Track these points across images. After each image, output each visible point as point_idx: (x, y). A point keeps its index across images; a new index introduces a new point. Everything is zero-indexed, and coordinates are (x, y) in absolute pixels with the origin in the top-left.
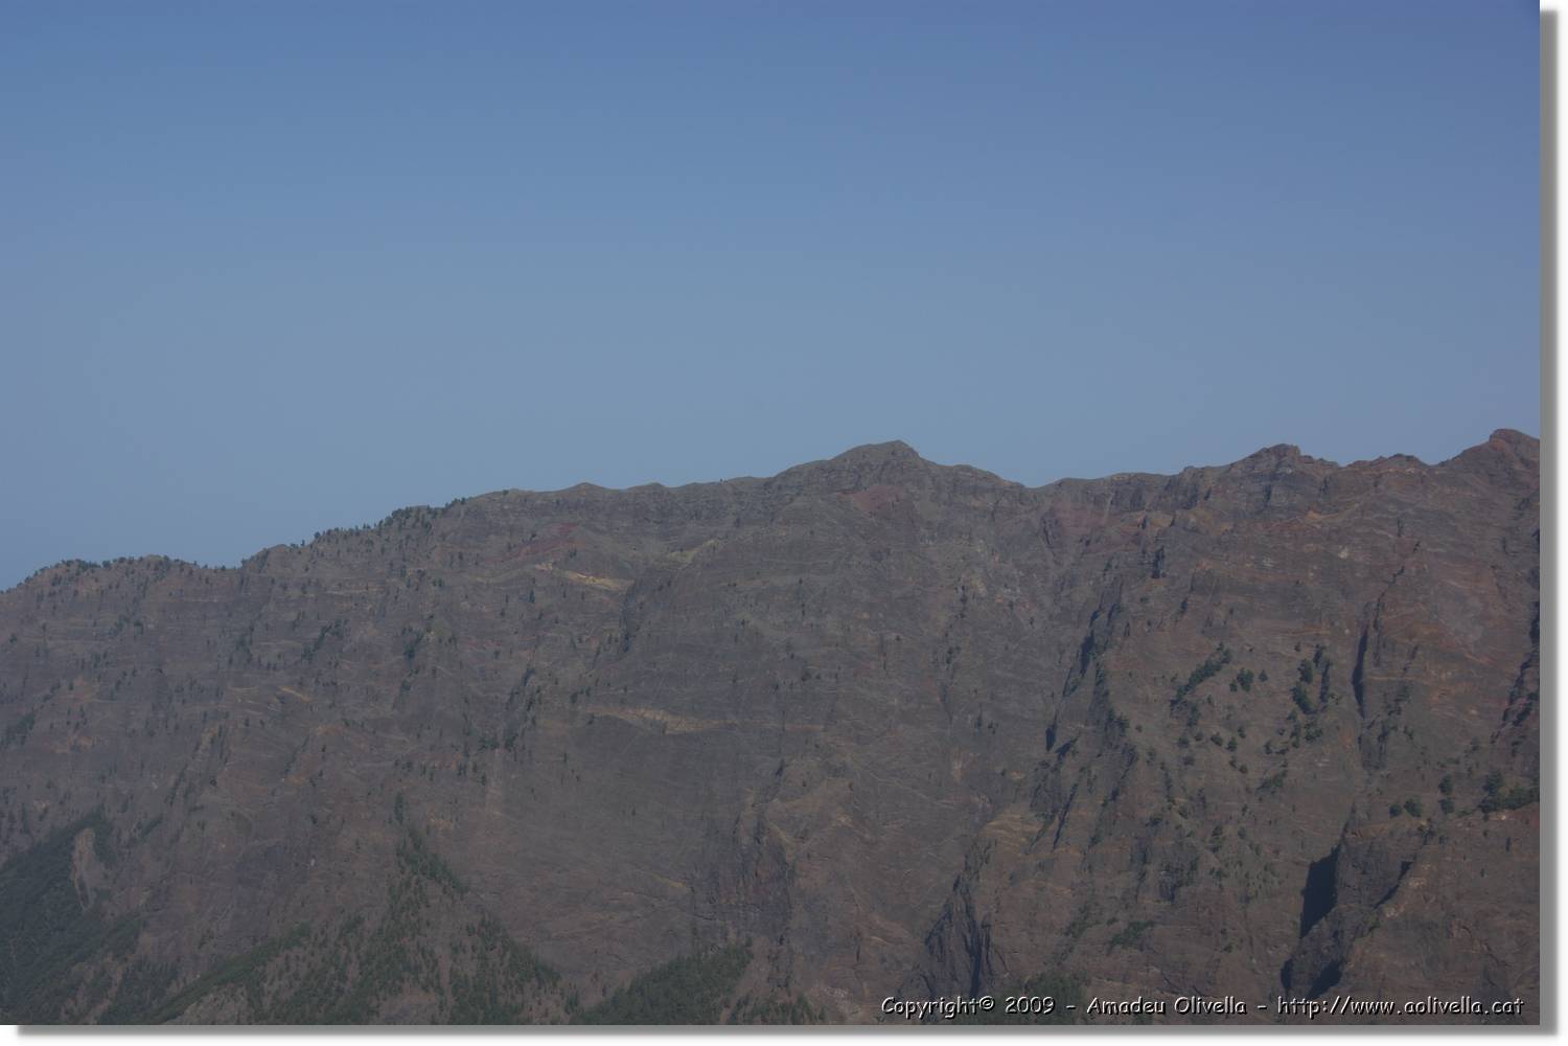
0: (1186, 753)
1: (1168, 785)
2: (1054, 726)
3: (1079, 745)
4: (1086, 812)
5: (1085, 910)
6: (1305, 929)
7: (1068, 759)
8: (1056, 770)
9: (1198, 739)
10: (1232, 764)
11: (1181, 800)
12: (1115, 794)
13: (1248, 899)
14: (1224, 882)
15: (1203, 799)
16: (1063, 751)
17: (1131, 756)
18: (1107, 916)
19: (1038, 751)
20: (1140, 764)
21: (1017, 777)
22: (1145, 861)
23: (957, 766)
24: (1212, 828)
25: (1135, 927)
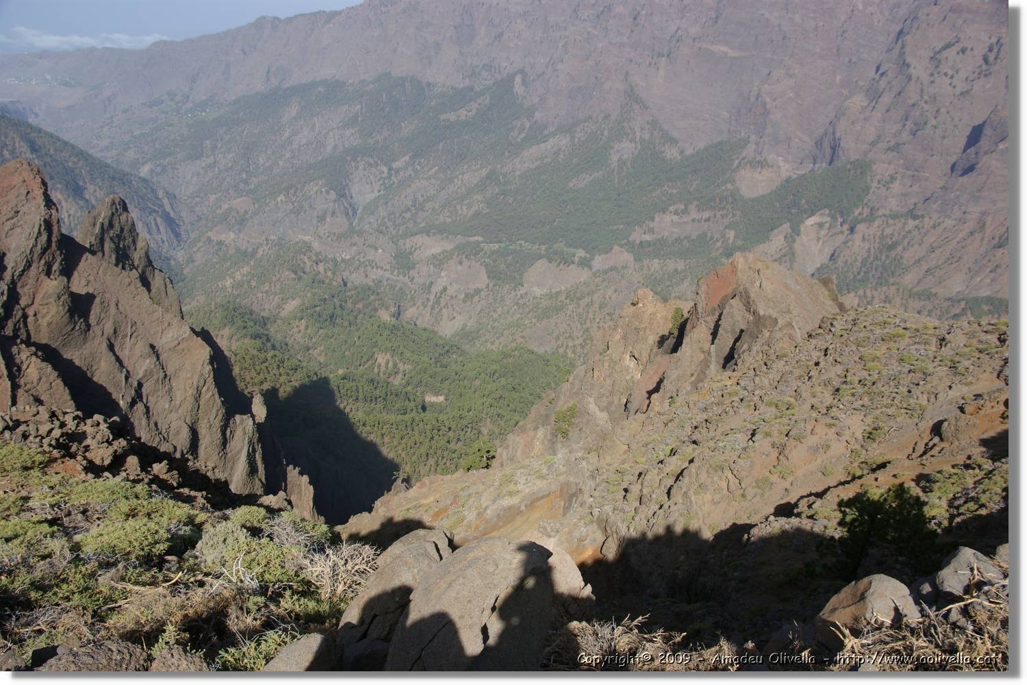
0: (932, 79)
1: (922, 91)
2: (880, 65)
3: (889, 73)
4: (886, 99)
5: (879, 137)
6: (964, 151)
7: (884, 78)
8: (878, 82)
9: (939, 73)
10: (950, 84)
11: (926, 97)
12: (900, 93)
13: (944, 138)
14: (937, 130)
15: (935, 97)
16: (882, 74)
17: (909, 78)
18: (887, 139)
19: (872, 74)
20: (912, 82)
21: (861, 83)
22: (906, 120)
23: (838, 78)
24: (936, 109)
25: (898, 145)
